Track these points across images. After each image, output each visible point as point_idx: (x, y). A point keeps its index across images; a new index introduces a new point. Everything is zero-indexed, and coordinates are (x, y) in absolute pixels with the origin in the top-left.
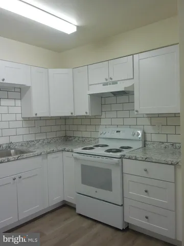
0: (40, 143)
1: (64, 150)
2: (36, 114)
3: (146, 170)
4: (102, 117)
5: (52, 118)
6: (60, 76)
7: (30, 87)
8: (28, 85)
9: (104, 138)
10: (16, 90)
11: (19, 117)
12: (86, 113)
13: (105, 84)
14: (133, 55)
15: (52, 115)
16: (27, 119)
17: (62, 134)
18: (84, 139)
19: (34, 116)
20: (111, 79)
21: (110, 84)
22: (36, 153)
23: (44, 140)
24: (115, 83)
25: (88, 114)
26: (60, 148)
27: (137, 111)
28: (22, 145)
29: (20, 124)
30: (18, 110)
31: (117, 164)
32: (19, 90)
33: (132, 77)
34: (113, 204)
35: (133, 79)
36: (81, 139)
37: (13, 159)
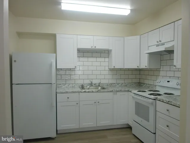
0: (119, 85)
1: (128, 91)
2: (114, 67)
3: (168, 110)
4: (161, 69)
5: (129, 70)
6: (133, 40)
7: (111, 50)
8: (110, 49)
9: (159, 86)
10: (106, 52)
11: (107, 68)
12: (146, 66)
13: (157, 46)
14: (174, 22)
15: (125, 67)
16: (111, 70)
17: (138, 81)
18: (149, 85)
19: (113, 68)
20: (160, 41)
21: (160, 45)
22: (109, 90)
23: (122, 83)
24: (163, 44)
25: (147, 67)
26: (127, 89)
27: (175, 66)
28: (107, 85)
29: (107, 73)
30: (107, 64)
31: (152, 104)
32: (107, 52)
33: (173, 40)
34: (149, 131)
35: (174, 41)
36: (147, 85)
37: (95, 91)
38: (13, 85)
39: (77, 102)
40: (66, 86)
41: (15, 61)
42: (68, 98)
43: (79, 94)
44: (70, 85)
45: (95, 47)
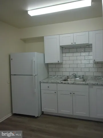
2: (94, 60)
29: (91, 66)
37: (71, 83)
38: (11, 76)
39: (55, 91)
40: (55, 77)
41: (12, 59)
42: (48, 87)
43: (57, 85)
44: (58, 76)
45: (75, 43)
